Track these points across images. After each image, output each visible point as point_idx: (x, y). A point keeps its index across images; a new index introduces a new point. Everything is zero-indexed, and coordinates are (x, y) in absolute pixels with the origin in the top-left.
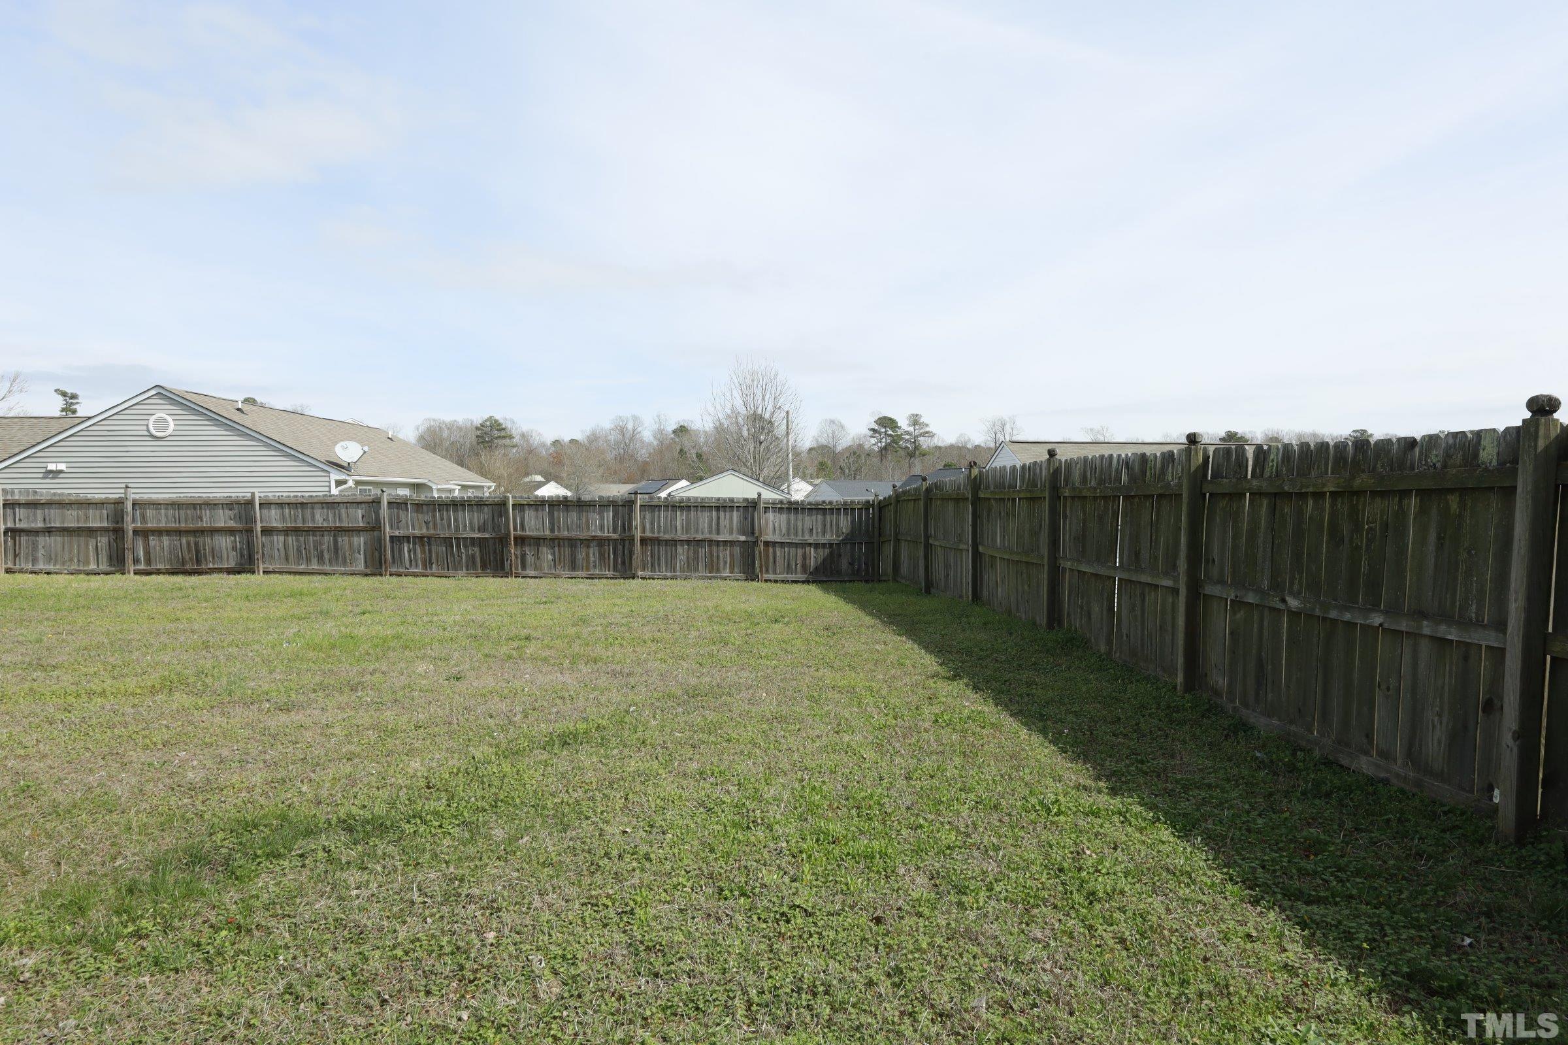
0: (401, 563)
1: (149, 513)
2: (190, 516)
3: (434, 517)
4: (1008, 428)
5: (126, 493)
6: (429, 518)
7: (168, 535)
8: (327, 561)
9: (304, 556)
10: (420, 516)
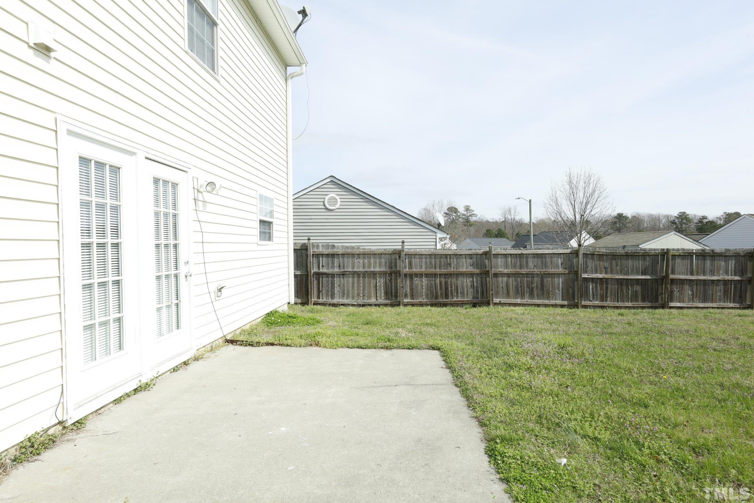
0: (587, 296)
1: (415, 261)
2: (443, 263)
3: (611, 264)
4: (512, 212)
5: (403, 246)
6: (607, 264)
7: (426, 277)
8: (536, 296)
9: (520, 292)
10: (601, 263)
